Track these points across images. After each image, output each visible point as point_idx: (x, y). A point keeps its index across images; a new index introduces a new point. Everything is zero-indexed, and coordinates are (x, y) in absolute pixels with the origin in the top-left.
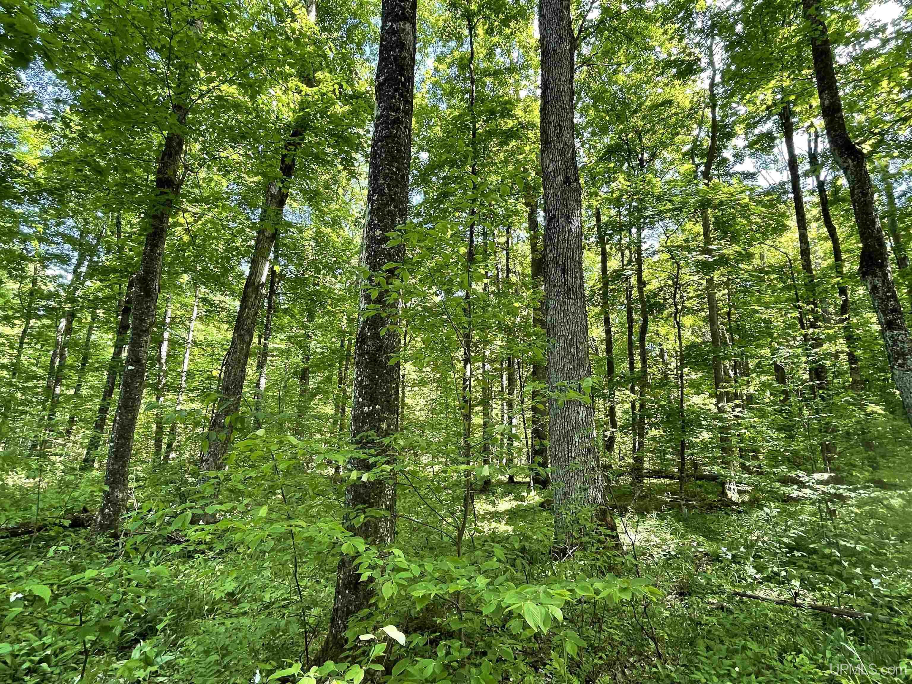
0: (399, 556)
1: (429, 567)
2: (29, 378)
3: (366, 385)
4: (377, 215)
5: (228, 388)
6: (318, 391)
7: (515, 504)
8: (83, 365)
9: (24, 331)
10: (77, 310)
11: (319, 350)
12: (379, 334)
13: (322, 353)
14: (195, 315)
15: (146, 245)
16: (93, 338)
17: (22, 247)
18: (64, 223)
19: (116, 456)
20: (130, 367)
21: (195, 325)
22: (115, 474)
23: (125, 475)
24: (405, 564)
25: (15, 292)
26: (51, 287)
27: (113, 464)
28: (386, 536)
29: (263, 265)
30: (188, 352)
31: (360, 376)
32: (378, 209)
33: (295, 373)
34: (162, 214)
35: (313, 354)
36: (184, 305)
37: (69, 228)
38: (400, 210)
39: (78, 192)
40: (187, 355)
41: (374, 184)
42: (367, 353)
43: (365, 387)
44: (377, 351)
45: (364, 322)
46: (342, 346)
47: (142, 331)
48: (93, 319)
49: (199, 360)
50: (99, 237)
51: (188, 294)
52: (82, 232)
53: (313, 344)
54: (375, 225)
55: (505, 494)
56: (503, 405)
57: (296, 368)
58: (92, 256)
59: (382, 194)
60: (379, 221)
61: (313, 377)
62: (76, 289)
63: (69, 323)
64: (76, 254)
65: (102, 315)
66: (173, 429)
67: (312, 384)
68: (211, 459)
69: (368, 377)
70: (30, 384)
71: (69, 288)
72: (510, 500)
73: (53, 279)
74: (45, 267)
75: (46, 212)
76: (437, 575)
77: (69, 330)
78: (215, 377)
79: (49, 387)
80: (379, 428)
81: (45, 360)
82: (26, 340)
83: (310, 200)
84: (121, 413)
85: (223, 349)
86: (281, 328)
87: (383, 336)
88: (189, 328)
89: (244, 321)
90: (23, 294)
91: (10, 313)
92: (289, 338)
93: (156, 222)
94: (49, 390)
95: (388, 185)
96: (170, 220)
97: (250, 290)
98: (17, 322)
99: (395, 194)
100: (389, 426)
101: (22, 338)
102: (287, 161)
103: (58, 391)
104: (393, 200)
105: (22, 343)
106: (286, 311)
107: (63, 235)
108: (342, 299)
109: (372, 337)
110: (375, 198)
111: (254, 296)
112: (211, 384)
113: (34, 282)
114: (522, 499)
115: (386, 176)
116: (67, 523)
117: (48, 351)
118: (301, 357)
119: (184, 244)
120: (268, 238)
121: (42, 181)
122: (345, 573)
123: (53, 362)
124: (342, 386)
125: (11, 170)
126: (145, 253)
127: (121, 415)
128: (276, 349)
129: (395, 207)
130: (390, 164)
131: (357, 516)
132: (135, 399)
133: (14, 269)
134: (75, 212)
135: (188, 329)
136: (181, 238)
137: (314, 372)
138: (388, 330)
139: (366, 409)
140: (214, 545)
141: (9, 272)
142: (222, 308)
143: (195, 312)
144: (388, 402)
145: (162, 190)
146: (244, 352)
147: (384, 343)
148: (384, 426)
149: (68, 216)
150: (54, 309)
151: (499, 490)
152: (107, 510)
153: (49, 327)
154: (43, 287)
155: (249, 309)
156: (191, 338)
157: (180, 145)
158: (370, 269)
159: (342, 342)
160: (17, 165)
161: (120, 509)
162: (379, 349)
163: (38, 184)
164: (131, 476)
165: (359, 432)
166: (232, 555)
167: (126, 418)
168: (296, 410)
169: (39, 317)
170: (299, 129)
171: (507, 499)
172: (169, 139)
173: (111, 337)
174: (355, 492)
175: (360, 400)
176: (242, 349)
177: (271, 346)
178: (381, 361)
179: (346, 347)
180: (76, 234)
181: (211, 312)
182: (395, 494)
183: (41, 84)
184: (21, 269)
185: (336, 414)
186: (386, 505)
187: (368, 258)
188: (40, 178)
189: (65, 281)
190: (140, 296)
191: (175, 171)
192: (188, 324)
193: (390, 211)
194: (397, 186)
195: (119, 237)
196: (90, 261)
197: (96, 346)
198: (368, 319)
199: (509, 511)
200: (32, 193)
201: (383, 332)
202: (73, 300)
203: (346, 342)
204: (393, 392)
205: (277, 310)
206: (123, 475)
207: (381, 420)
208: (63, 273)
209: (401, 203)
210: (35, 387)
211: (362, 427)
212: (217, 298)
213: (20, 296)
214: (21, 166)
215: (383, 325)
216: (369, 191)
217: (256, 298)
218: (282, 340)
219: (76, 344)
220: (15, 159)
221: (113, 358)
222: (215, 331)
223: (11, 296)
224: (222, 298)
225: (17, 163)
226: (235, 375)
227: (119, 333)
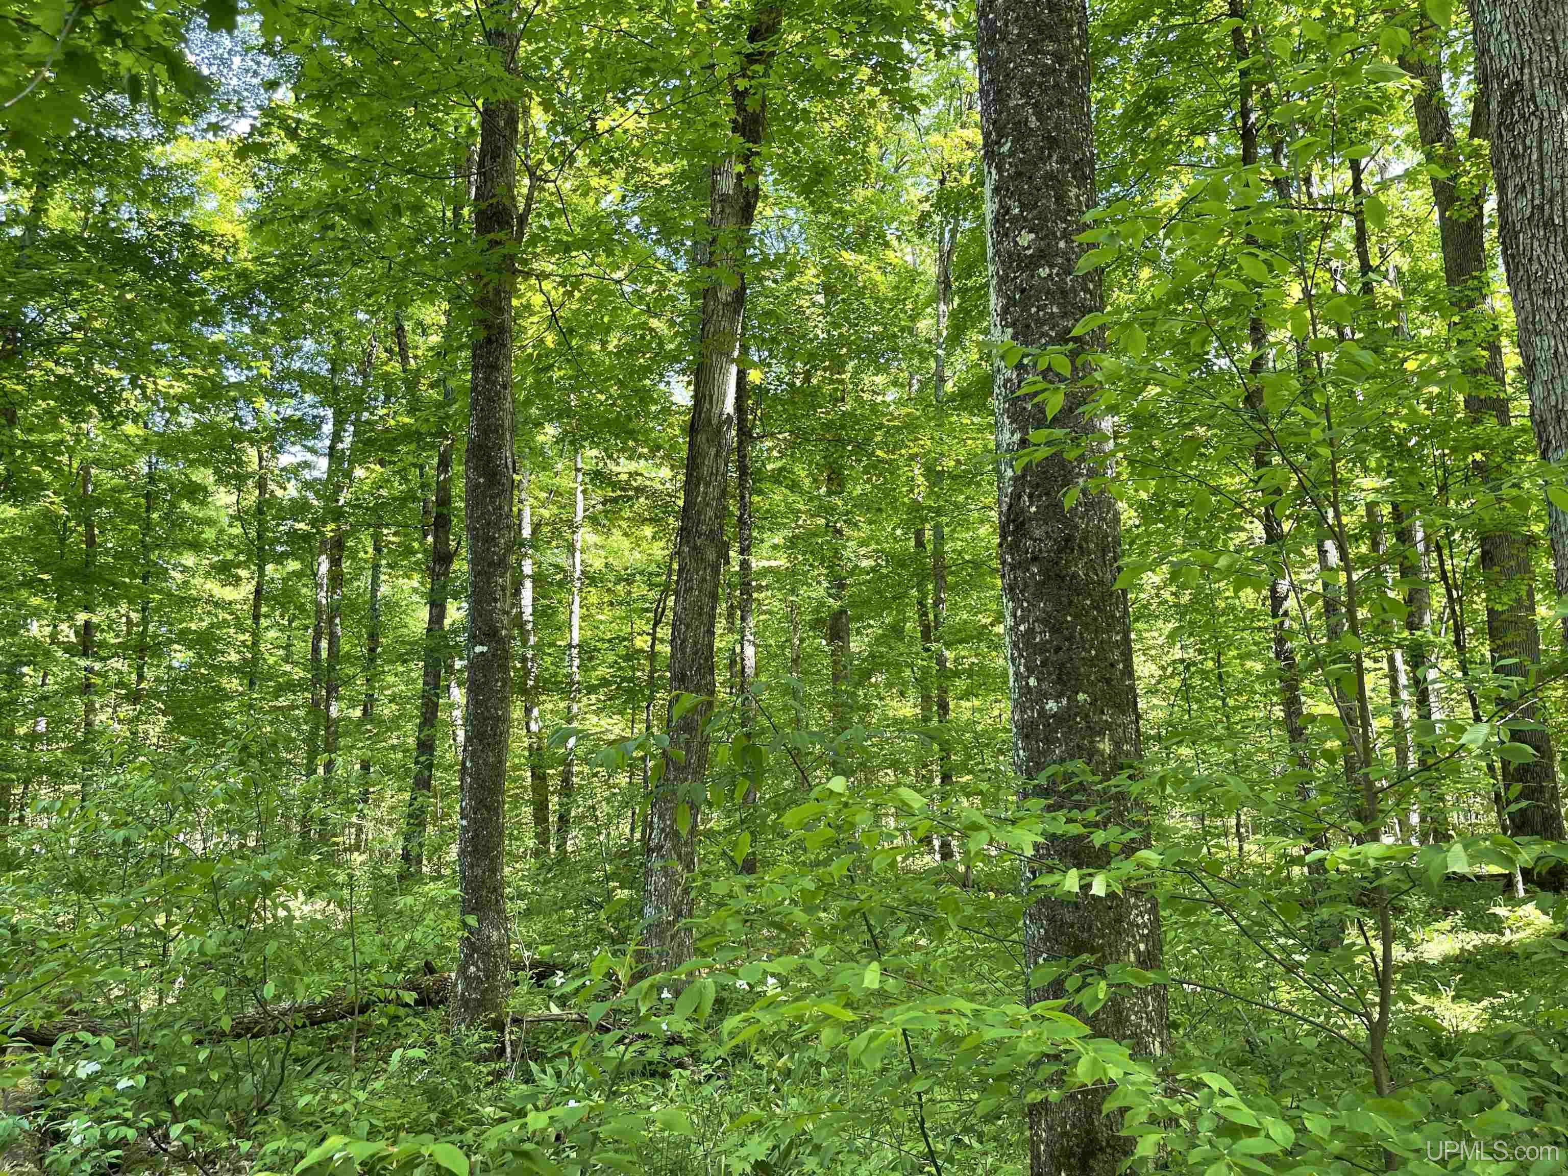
0: (1223, 1094)
1: (1315, 1124)
2: (280, 690)
3: (1044, 643)
4: (1018, 194)
5: (684, 675)
6: (875, 663)
7: (1473, 939)
8: (372, 650)
9: (258, 592)
10: (347, 534)
11: (865, 563)
12: (1059, 505)
13: (873, 570)
14: (580, 514)
15: (475, 370)
16: (384, 590)
17: (231, 415)
18: (299, 349)
19: (475, 849)
20: (479, 649)
21: (586, 536)
22: (480, 888)
23: (496, 889)
24: (1246, 1116)
25: (230, 511)
26: (292, 490)
27: (471, 866)
28: (1148, 1033)
29: (724, 373)
30: (577, 600)
31: (1023, 620)
32: (1019, 174)
33: (816, 624)
34: (497, 292)
35: (852, 573)
36: (555, 492)
37: (311, 358)
38: (1077, 166)
39: (316, 276)
40: (576, 607)
41: (999, 113)
42: (1035, 559)
43: (1041, 649)
44: (1060, 551)
45: (1015, 479)
46: (920, 543)
47: (491, 564)
48: (378, 549)
49: (600, 617)
50: (366, 365)
51: (560, 466)
52: (334, 363)
53: (850, 550)
54: (1014, 220)
55: (1432, 915)
56: (1391, 660)
57: (817, 610)
58: (359, 413)
59: (1021, 132)
60: (1023, 207)
61: (858, 632)
62: (339, 489)
63: (335, 562)
64: (329, 413)
65: (392, 538)
66: (566, 778)
67: (857, 645)
68: (668, 845)
69: (1045, 622)
70: (282, 702)
71: (326, 488)
72: (1454, 930)
73: (294, 471)
74: (276, 451)
75: (264, 331)
76: (1336, 1146)
77: (337, 579)
78: (642, 651)
79: (316, 704)
80: (1092, 754)
81: (301, 648)
82: (264, 609)
83: (806, 191)
84: (474, 752)
85: (652, 586)
86: (772, 520)
87: (1073, 510)
88: (573, 545)
89: (699, 513)
90: (246, 513)
91: (229, 556)
92: (792, 543)
93: (489, 314)
94: (317, 709)
95: (1036, 106)
96: (515, 302)
97: (702, 438)
98: (243, 573)
99: (1056, 128)
100: (1117, 745)
101: (257, 606)
102: (751, 105)
103: (334, 712)
104: (1052, 142)
105: (256, 617)
106: (778, 477)
107: (300, 375)
108: (911, 426)
109: (1044, 516)
110: (1006, 148)
111: (713, 451)
112: (633, 669)
113: (261, 486)
114: (1494, 925)
115: (1027, 85)
116: (410, 997)
117: (306, 628)
118: (825, 584)
119: (548, 353)
120: (727, 304)
121: (250, 265)
122: (1050, 1128)
123: (316, 650)
124: (934, 646)
125: (194, 255)
126: (474, 389)
127: (473, 756)
128: (766, 571)
129: (1062, 161)
130: (1034, 47)
131: (1085, 985)
132: (499, 718)
133: (224, 462)
134: (318, 321)
135: (571, 548)
136: (542, 341)
137: (860, 618)
138: (1084, 492)
139: (1051, 705)
140: (701, 1047)
141: (217, 471)
142: (637, 489)
143: (580, 506)
144: (1108, 681)
145: (491, 236)
146: (707, 586)
147: (1076, 527)
148: (1106, 746)
149: (305, 332)
150: (306, 537)
151: (1416, 902)
152: (472, 969)
153: (298, 575)
154: (279, 493)
155: (707, 485)
156: (578, 567)
157: (512, 122)
158: (1014, 337)
159: (919, 535)
160: (203, 241)
161: (496, 965)
162: (1067, 544)
163: (243, 275)
164: (508, 890)
165: (1040, 767)
166: (743, 1072)
167: (486, 764)
168: (828, 715)
169: (280, 559)
170: (764, 18)
171: (1446, 925)
172: (488, 115)
173: (416, 584)
174: (1051, 920)
175: (1032, 682)
176: (704, 580)
177: (756, 564)
178: (1075, 576)
179: (930, 547)
180: (324, 369)
181: (615, 500)
182: (1156, 922)
183: (221, 59)
184: (235, 462)
185: (926, 719)
186: (1138, 953)
187: (1005, 311)
188: (245, 260)
189: (316, 474)
190: (478, 485)
191: (510, 188)
192: (569, 537)
193: (1051, 176)
194: (1060, 103)
195: (405, 359)
196: (356, 423)
197: (391, 606)
198: (1026, 469)
199: (1456, 959)
200: (235, 296)
201: (1070, 499)
202: (337, 515)
203: (928, 534)
204: (1116, 655)
205: (759, 476)
206: (495, 890)
207: (1095, 731)
208: (309, 457)
209: (1078, 145)
210: (293, 707)
211: (1047, 752)
212: (623, 467)
213: (239, 518)
214: (210, 243)
215: (1068, 480)
216: (986, 135)
217: (717, 455)
218: (775, 547)
219: (353, 607)
220: (197, 231)
221: (429, 630)
222: (626, 543)
223: (225, 521)
224: (633, 466)
225: (201, 238)
226: (695, 643)
227: (434, 575)
